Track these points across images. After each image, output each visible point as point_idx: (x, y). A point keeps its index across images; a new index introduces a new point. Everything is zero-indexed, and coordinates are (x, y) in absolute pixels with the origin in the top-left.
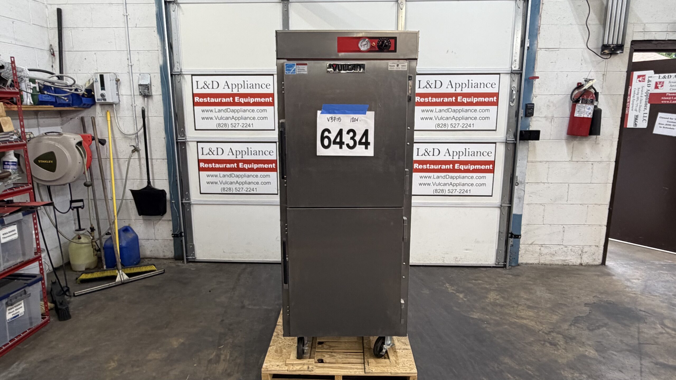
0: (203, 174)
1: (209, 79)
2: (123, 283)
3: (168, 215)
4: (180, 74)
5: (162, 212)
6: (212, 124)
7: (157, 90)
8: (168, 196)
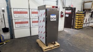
0: (16, 24)
1: (16, 9)
2: (5, 44)
3: (9, 32)
4: (11, 8)
5: (8, 31)
6: (17, 16)
7: (6, 11)
8: (9, 29)
